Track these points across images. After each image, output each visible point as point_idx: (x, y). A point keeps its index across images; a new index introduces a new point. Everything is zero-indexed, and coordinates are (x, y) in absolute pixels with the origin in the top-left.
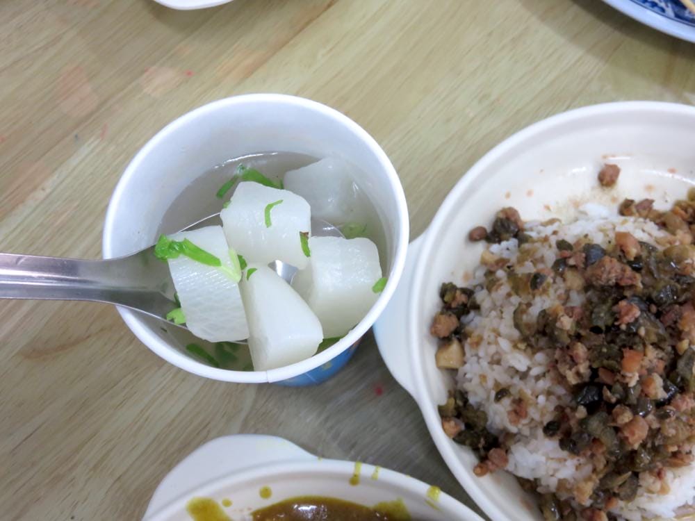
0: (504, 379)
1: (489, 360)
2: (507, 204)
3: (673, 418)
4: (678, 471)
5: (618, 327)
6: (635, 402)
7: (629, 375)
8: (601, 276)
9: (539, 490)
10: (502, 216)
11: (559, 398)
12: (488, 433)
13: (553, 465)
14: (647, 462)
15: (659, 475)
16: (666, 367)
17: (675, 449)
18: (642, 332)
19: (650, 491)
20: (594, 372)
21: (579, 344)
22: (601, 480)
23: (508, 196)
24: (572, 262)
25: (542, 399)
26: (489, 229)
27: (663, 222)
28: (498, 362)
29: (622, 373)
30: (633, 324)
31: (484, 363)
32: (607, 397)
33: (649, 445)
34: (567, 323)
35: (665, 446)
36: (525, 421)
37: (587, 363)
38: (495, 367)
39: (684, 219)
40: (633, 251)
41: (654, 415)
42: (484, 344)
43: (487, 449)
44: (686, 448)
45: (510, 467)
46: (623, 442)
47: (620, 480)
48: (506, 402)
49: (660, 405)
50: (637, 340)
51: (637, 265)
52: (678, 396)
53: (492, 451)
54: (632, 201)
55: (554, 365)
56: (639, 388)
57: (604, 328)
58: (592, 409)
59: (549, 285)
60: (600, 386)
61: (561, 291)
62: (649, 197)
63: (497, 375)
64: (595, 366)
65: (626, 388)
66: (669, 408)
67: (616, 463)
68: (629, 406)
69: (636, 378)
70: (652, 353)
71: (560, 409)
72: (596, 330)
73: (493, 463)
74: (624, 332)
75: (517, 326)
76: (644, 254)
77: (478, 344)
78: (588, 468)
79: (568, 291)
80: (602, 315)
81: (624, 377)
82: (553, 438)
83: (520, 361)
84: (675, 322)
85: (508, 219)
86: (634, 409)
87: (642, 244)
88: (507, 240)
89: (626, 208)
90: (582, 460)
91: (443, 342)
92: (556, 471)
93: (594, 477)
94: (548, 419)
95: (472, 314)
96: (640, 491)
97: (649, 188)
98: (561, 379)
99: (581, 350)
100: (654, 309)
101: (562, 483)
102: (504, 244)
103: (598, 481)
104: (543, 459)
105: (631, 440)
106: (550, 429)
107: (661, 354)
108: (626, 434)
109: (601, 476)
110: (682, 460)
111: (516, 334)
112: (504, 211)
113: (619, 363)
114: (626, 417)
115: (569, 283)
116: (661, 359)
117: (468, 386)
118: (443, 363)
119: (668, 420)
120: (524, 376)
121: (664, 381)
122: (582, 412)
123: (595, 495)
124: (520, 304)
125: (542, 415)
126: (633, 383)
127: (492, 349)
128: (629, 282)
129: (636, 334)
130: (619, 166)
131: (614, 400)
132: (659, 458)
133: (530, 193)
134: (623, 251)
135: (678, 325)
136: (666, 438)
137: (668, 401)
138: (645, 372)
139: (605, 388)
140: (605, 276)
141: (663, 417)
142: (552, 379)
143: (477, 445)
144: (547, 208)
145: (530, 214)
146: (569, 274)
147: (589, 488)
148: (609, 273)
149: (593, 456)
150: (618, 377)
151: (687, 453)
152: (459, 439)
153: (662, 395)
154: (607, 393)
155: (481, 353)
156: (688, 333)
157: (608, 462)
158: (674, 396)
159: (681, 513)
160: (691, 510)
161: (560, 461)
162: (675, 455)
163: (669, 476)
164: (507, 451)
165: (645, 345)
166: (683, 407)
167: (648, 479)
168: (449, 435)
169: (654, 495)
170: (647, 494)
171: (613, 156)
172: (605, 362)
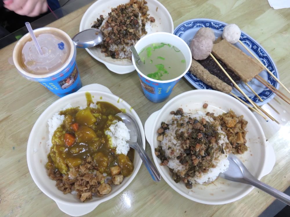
0: (171, 145)
1: (168, 140)
2: (181, 107)
3: (205, 160)
4: (205, 174)
5: (197, 138)
7: (197, 149)
9: (173, 172)
10: (179, 110)
11: (181, 151)
12: (165, 157)
13: (177, 166)
14: (198, 169)
15: (200, 173)
16: (206, 149)
17: (205, 168)
18: (202, 140)
19: (198, 177)
20: (190, 147)
22: (187, 171)
23: (181, 105)
24: (191, 122)
25: (178, 151)
26: (175, 112)
27: (215, 119)
28: (170, 141)
29: (196, 148)
30: (201, 138)
31: (167, 141)
33: (199, 166)
34: (186, 135)
35: (202, 167)
36: (173, 155)
37: (189, 145)
38: (170, 142)
39: (220, 119)
40: (205, 123)
41: (201, 159)
42: (168, 136)
43: (164, 160)
44: (207, 169)
45: (168, 165)
46: (193, 163)
47: (191, 172)
48: (170, 150)
49: (203, 157)
50: (201, 142)
51: (205, 126)
52: (207, 156)
55: (182, 144)
56: (199, 152)
57: (194, 138)
58: (188, 155)
59: (184, 126)
60: (190, 150)
61: (187, 128)
62: (214, 113)
63: (170, 144)
65: (196, 152)
66: (204, 158)
67: (191, 168)
68: (196, 155)
70: (203, 145)
71: (181, 154)
72: (193, 138)
73: (164, 163)
74: (198, 140)
75: (176, 134)
76: (207, 124)
77: (167, 136)
78: (185, 168)
79: (189, 129)
80: (194, 135)
81: (196, 149)
82: (178, 160)
83: (175, 142)
84: (210, 140)
85: (180, 111)
86: (197, 157)
87: (207, 122)
89: (208, 114)
90: (184, 166)
91: (160, 134)
92: (178, 167)
93: (186, 170)
94: (178, 155)
95: (167, 130)
96: (195, 176)
97: (214, 111)
98: (183, 147)
99: (188, 141)
100: (206, 136)
101: (178, 171)
102: (178, 116)
104: (175, 164)
105: (194, 163)
106: (178, 158)
107: (206, 146)
108: (194, 161)
109: (187, 170)
111: (175, 135)
112: (180, 109)
113: (195, 146)
114: (194, 158)
115: (189, 127)
116: (205, 147)
117: (163, 145)
118: (158, 139)
119: (204, 161)
120: (175, 145)
121: (205, 152)
122: (185, 155)
123: (185, 175)
124: (178, 129)
125: (177, 154)
127: (170, 138)
128: (202, 129)
129: (201, 141)
130: (208, 104)
131: (193, 154)
132: (200, 169)
133: (187, 106)
134: (202, 122)
136: (203, 165)
137: (205, 157)
138: (201, 149)
140: (197, 127)
141: (203, 160)
142: (181, 147)
143: (162, 158)
144: (190, 110)
145: (185, 110)
146: (190, 125)
147: (184, 173)
148: (198, 126)
149: (186, 165)
150: (195, 149)
151: (207, 170)
152: (158, 156)
153: (203, 155)
154: (192, 152)
155: (167, 138)
156: (213, 143)
157: (189, 167)
158: (206, 156)
159: (204, 184)
160: (207, 184)
161: (179, 165)
162: (205, 169)
163: (202, 174)
164: (168, 162)
165: (202, 144)
166: (208, 159)
167: (197, 173)
168: (156, 155)
169: (198, 178)
170: (197, 177)
171: (207, 102)
172: (193, 145)
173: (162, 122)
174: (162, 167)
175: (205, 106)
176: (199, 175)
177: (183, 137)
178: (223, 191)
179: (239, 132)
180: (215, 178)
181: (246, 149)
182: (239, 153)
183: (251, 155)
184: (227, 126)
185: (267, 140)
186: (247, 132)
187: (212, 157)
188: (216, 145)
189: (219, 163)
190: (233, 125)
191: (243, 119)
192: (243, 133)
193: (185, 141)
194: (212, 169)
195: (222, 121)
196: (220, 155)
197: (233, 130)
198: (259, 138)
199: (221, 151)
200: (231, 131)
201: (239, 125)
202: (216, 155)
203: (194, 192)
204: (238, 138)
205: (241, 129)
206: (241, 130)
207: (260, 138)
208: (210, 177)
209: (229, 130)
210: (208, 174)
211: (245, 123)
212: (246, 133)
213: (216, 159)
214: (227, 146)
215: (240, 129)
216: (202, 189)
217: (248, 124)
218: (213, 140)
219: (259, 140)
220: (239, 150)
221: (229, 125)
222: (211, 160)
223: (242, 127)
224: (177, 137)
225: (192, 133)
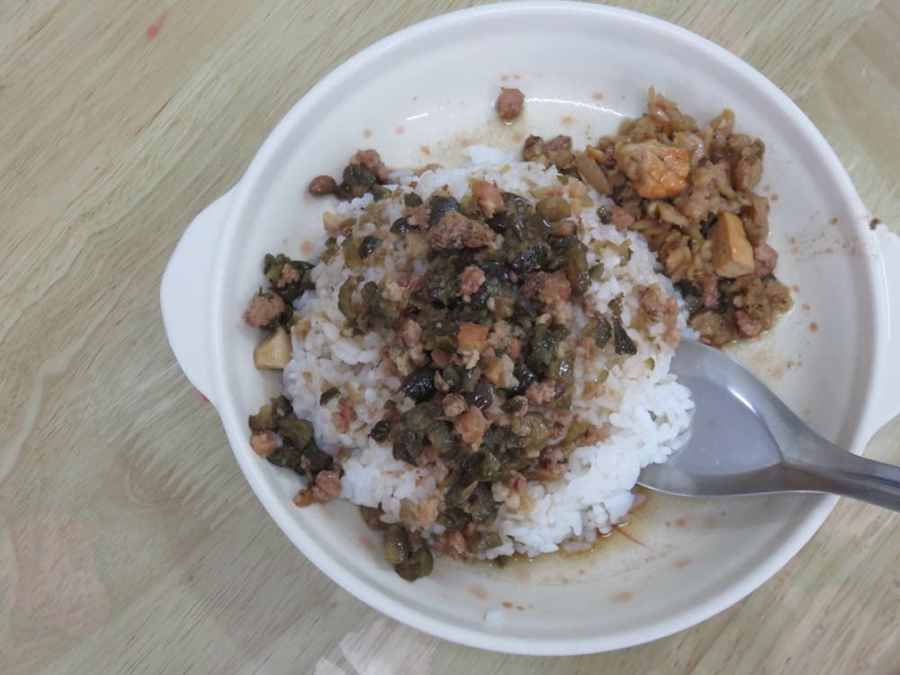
0: (333, 377)
1: (319, 353)
2: (365, 145)
3: (525, 409)
4: (551, 486)
5: (461, 299)
6: (472, 389)
7: (466, 354)
8: (441, 237)
9: (384, 518)
10: (357, 162)
11: (393, 392)
12: (319, 451)
13: (391, 481)
14: (497, 469)
15: (516, 487)
16: (523, 349)
17: (539, 454)
18: (491, 304)
19: (513, 511)
20: (427, 353)
21: (411, 322)
22: (446, 496)
23: (367, 134)
24: (412, 221)
25: (370, 394)
26: (339, 180)
27: (569, 169)
28: (329, 357)
29: (458, 351)
30: (479, 293)
31: (312, 358)
32: (439, 384)
34: (395, 292)
35: (523, 451)
36: (354, 426)
37: (420, 347)
38: (324, 362)
39: (598, 162)
40: (491, 205)
41: (502, 407)
42: (311, 334)
43: (315, 473)
44: (558, 455)
45: (346, 493)
46: (459, 441)
47: (467, 492)
48: (334, 403)
49: (510, 394)
50: (484, 313)
51: (499, 223)
52: (535, 383)
53: (320, 476)
54: (537, 139)
55: (385, 353)
56: (478, 372)
57: (445, 302)
58: (420, 398)
59: (384, 253)
60: (433, 371)
61: (403, 261)
62: (565, 133)
63: (327, 373)
64: (428, 348)
65: (462, 372)
66: (520, 399)
67: (463, 472)
68: (464, 394)
69: (476, 357)
70: (502, 329)
71: (391, 405)
72: (438, 304)
73: (321, 490)
74: (469, 305)
75: (341, 306)
77: (304, 334)
78: (431, 482)
79: (411, 260)
80: (442, 284)
81: (460, 356)
82: (384, 443)
83: (349, 352)
84: (537, 293)
85: (363, 165)
86: (469, 397)
87: (507, 197)
88: (361, 196)
89: (531, 148)
90: (424, 472)
91: (266, 331)
92: (395, 488)
93: (437, 492)
94: (379, 418)
95: (306, 295)
96: (502, 510)
97: (567, 120)
98: (393, 370)
99: (412, 329)
100: (515, 277)
101: (405, 503)
102: (356, 202)
103: (442, 498)
104: (377, 473)
105: (466, 437)
106: (380, 432)
107: (518, 332)
108: (459, 429)
109: (445, 490)
110: (551, 471)
111: (343, 318)
112: (359, 155)
113: (455, 339)
114: (455, 407)
115: (410, 249)
116: (519, 338)
117: (292, 390)
118: (264, 361)
119: (517, 414)
120: (358, 368)
121: (517, 364)
122: (409, 404)
123: (443, 517)
124: (350, 278)
125: (371, 415)
126: (471, 364)
127: (320, 340)
128: (479, 243)
129: (485, 306)
130: (522, 90)
131: (446, 388)
132: (514, 465)
133: (400, 130)
134: (480, 205)
135: (540, 297)
136: (520, 438)
137: (521, 391)
138: (491, 353)
139: (437, 372)
140: (445, 235)
141: (510, 409)
142: (385, 370)
143: (299, 465)
144: (426, 151)
145: (397, 157)
146: (411, 238)
147: (432, 508)
148: (451, 231)
149: (431, 464)
150: (454, 358)
151: (559, 462)
152: (274, 458)
153: (511, 382)
154: (438, 379)
155: (308, 346)
156: (553, 307)
157: (450, 472)
158: (529, 384)
159: (568, 548)
160: (587, 546)
161: (397, 474)
162: (544, 463)
163: (536, 490)
164: (342, 473)
165: (494, 321)
166: (540, 399)
167: (500, 492)
168: (259, 452)
169: (520, 516)
170: (510, 516)
171: (517, 77)
172: (438, 339)
173: (264, 256)
174: (312, 513)
175: (509, 108)
176: (515, 501)
177: (382, 305)
178: (682, 564)
179: (721, 214)
180: (620, 503)
181: (784, 302)
182: (744, 336)
183: (813, 327)
184: (644, 191)
185: (874, 224)
186: (771, 204)
187: (564, 386)
188: (579, 312)
189: (618, 412)
190: (676, 184)
191: (736, 131)
192: (747, 213)
193: (397, 327)
194: (582, 453)
195: (611, 173)
196: (610, 365)
197: (680, 210)
198: (834, 221)
199: (613, 338)
200: (669, 215)
201: (716, 173)
202: (586, 372)
203: (520, 608)
204: (721, 251)
205: (729, 191)
206: (736, 199)
207: (841, 218)
208: (587, 502)
209: (658, 214)
210: (567, 482)
211: (746, 152)
212: (767, 208)
213: (589, 390)
214: (643, 306)
215: (723, 196)
216: (565, 581)
217: (766, 155)
218: (554, 288)
219: (834, 231)
220: (739, 314)
221: (651, 183)
222: (563, 403)
223: (735, 184)
224: (352, 323)
225: (428, 277)
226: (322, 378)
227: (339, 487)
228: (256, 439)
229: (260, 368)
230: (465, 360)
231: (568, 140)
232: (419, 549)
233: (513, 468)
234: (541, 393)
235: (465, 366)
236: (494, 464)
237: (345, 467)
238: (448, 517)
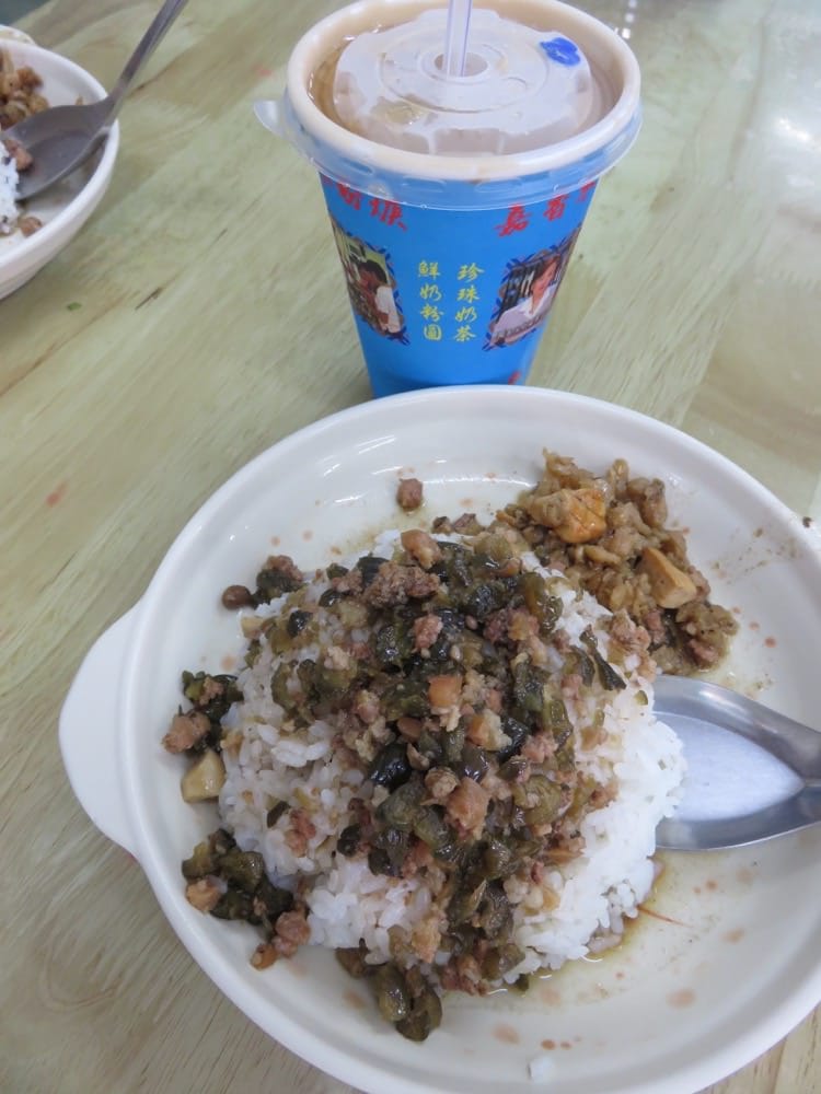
0: (279, 790)
1: (256, 765)
2: (276, 552)
3: (527, 772)
4: (568, 870)
5: (417, 656)
6: (459, 757)
7: (444, 712)
8: (380, 591)
10: (269, 568)
11: (355, 788)
13: (371, 906)
14: (506, 859)
15: (534, 878)
16: (503, 702)
17: (549, 830)
18: (457, 654)
19: (532, 912)
20: (392, 726)
21: (365, 692)
22: (447, 911)
23: (276, 541)
24: (344, 589)
25: (327, 796)
26: (253, 590)
28: (270, 766)
29: (433, 712)
30: (438, 644)
31: (249, 773)
32: (415, 759)
33: (507, 832)
34: (340, 659)
35: (531, 828)
36: (314, 843)
37: (382, 721)
38: (265, 774)
39: (512, 525)
41: (499, 775)
42: (245, 744)
43: (273, 919)
44: (570, 828)
45: (317, 937)
46: (453, 831)
47: (475, 900)
48: (284, 820)
49: (504, 758)
50: (450, 665)
52: (530, 737)
53: (281, 919)
54: (444, 519)
55: (339, 742)
56: (461, 735)
57: (400, 665)
58: (393, 785)
59: (317, 628)
60: (404, 748)
61: (339, 632)
62: (470, 512)
63: (269, 786)
64: (392, 718)
65: (443, 736)
66: (516, 759)
67: (463, 871)
68: (451, 765)
69: (456, 715)
70: (476, 681)
71: (357, 805)
72: (392, 669)
73: (285, 940)
74: (428, 660)
75: (277, 698)
76: (447, 557)
77: (238, 747)
78: (425, 896)
79: (349, 631)
81: (436, 718)
82: (356, 857)
83: (295, 753)
84: (506, 633)
86: (458, 769)
87: (441, 544)
88: (280, 596)
89: (439, 526)
90: (412, 884)
91: (194, 754)
92: (378, 914)
93: (435, 908)
94: (343, 825)
95: (233, 707)
96: (517, 914)
97: (467, 502)
98: (353, 759)
99: (368, 701)
100: (472, 623)
101: (394, 931)
102: (274, 602)
103: (444, 915)
104: (353, 899)
105: (465, 823)
106: (347, 843)
107: (493, 682)
108: (454, 813)
109: (446, 903)
110: (567, 848)
111: (279, 711)
113: (425, 699)
114: (445, 784)
115: (344, 619)
116: (495, 688)
117: (232, 820)
118: (193, 792)
119: (518, 780)
121: (503, 719)
122: (382, 793)
123: (448, 938)
124: (281, 664)
125: (334, 822)
126: (452, 725)
127: (256, 748)
128: (425, 590)
129: (449, 658)
130: (420, 479)
131: (425, 762)
132: (525, 850)
133: (307, 536)
134: (414, 558)
135: (511, 636)
136: (528, 811)
137: (516, 750)
138: (471, 710)
139: (410, 746)
140: (385, 588)
142: (342, 762)
143: (252, 912)
145: (309, 560)
146: (343, 605)
147: (434, 929)
148: (392, 581)
149: (423, 870)
150: (428, 723)
151: (572, 837)
152: (219, 909)
153: (502, 741)
154: (414, 753)
155: (243, 759)
156: (527, 644)
157: (448, 876)
158: (523, 740)
159: (600, 944)
160: (617, 939)
161: (379, 895)
162: (555, 841)
163: (553, 878)
164: (307, 911)
165: (464, 672)
166: (541, 756)
167: (518, 891)
168: (199, 907)
169: (539, 918)
170: (528, 920)
171: (412, 470)
172: (404, 702)
173: (181, 673)
174: (278, 975)
175: (409, 498)
176: (537, 898)
177: (326, 677)
178: (735, 936)
179: (645, 551)
180: (644, 874)
181: (731, 625)
182: (706, 664)
183: (770, 642)
184: (569, 536)
185: (807, 522)
186: (686, 537)
187: (562, 736)
188: (553, 651)
189: (621, 761)
190: (596, 524)
191: (631, 477)
192: (667, 547)
193: (348, 705)
194: (594, 820)
195: (528, 530)
196: (602, 703)
197: (609, 549)
198: (759, 533)
199: (596, 676)
200: (601, 553)
201: (627, 511)
202: (579, 716)
203: (566, 1045)
204: (660, 583)
205: (646, 528)
206: (653, 535)
207: (767, 527)
208: (609, 883)
209: (587, 558)
210: (586, 861)
211: (649, 493)
212: (684, 540)
213: (592, 736)
214: (615, 636)
215: (641, 534)
216: (604, 993)
217: (667, 492)
218: (524, 627)
219: (761, 543)
220: (693, 643)
221: (576, 525)
222: (565, 760)
223: (647, 519)
224: (292, 714)
225: (374, 640)
226: (265, 793)
227: (307, 930)
228: (192, 889)
229: (189, 801)
230: (443, 721)
231: (473, 517)
232: (422, 993)
233: (526, 854)
234: (542, 748)
235: (444, 729)
236: (502, 853)
237: (309, 900)
238: (455, 939)
